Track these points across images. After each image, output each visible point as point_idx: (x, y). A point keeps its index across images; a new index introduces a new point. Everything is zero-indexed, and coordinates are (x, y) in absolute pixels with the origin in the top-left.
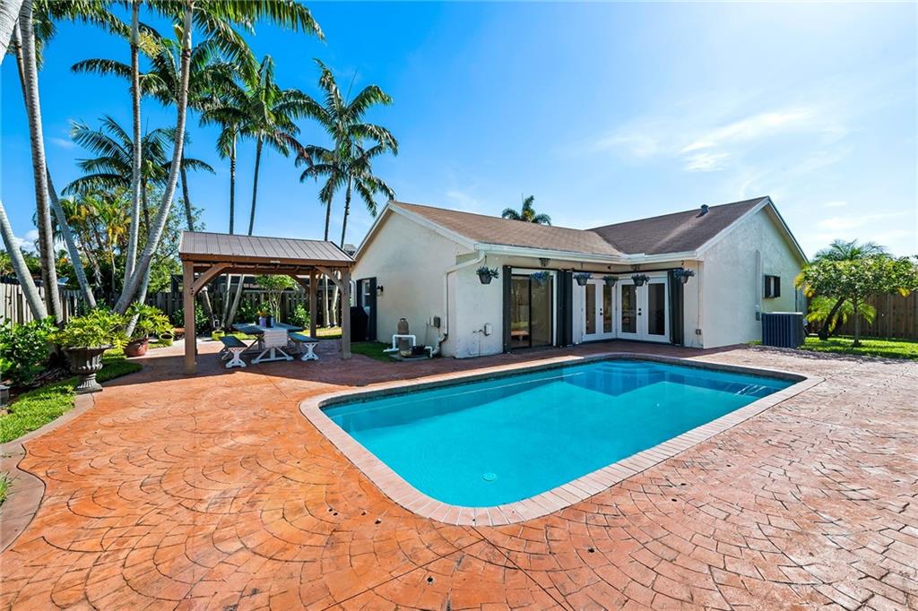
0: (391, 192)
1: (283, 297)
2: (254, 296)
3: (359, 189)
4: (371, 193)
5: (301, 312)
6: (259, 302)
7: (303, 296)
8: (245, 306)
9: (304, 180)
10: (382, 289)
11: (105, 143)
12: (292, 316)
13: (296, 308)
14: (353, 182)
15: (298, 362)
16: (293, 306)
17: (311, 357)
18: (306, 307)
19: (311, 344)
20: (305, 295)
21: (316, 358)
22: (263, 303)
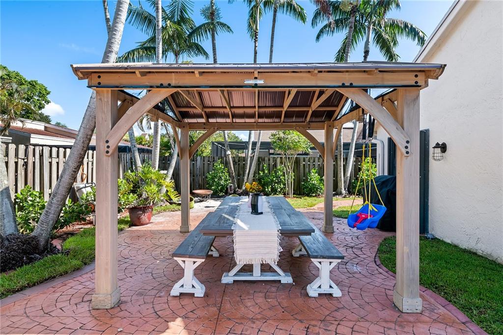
0: (421, 34)
1: (297, 162)
2: (271, 160)
3: (377, 42)
4: (392, 44)
5: (314, 177)
6: (275, 165)
7: (316, 160)
8: (263, 171)
9: (321, 39)
10: (443, 148)
11: (146, 18)
12: (306, 181)
13: (310, 172)
14: (372, 36)
15: (298, 291)
16: (307, 170)
17: (325, 289)
18: (321, 172)
19: (326, 262)
20: (319, 159)
21: (337, 292)
22: (279, 167)
